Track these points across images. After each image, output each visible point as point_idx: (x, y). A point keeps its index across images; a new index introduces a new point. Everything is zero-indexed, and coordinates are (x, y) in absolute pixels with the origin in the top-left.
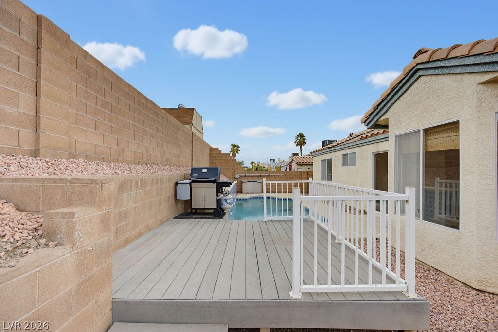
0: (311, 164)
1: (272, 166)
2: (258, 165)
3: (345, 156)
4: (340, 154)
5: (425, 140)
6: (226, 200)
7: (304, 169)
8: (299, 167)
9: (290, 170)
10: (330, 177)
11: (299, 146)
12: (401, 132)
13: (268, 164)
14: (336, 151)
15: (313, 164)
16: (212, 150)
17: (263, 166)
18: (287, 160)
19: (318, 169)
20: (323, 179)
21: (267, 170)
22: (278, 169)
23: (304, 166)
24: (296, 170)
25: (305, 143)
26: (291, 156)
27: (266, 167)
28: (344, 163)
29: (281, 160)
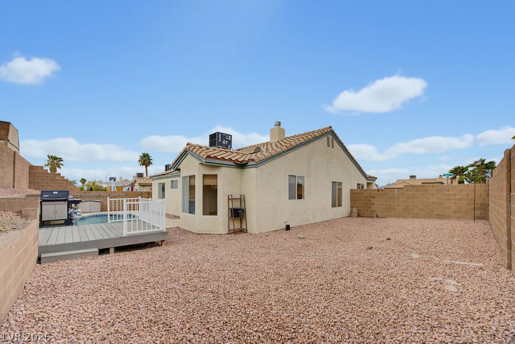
0: (151, 185)
1: (112, 186)
2: (94, 184)
3: (172, 181)
4: (169, 180)
5: (190, 180)
6: (76, 213)
7: (146, 189)
8: (141, 188)
9: (132, 190)
10: (163, 197)
11: (144, 166)
12: (184, 176)
13: (107, 183)
14: (167, 178)
15: (153, 185)
16: (31, 167)
17: (99, 185)
18: (131, 179)
19: (155, 190)
20: (159, 198)
21: (105, 190)
22: (120, 188)
23: (146, 187)
24: (138, 191)
25: (151, 163)
26: (135, 175)
27: (104, 186)
28: (172, 187)
29: (124, 179)
